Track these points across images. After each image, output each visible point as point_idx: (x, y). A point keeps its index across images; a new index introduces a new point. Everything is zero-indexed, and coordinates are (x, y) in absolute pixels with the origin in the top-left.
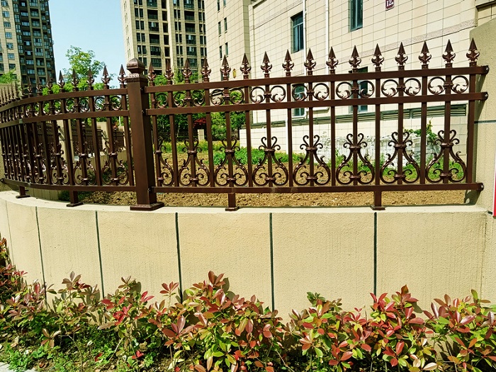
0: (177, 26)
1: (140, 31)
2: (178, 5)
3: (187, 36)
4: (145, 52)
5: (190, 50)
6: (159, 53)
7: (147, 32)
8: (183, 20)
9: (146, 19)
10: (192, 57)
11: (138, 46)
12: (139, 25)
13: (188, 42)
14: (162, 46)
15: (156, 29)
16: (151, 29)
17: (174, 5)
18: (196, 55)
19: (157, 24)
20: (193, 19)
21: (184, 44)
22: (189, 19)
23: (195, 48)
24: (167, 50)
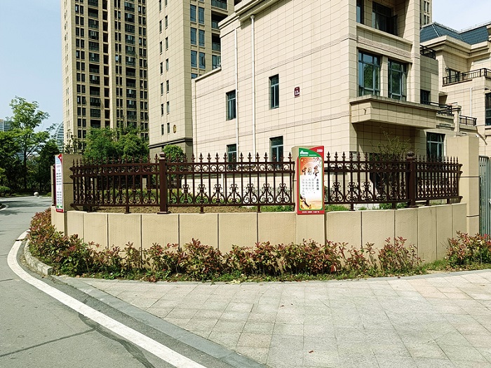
0: (119, 81)
1: (80, 83)
2: (120, 62)
3: (128, 91)
4: (84, 103)
5: (130, 103)
6: (98, 104)
7: (87, 84)
8: (124, 76)
9: (87, 72)
10: (132, 110)
11: (78, 97)
12: (80, 77)
13: (128, 95)
14: (102, 98)
15: (97, 81)
16: (92, 81)
17: (117, 61)
18: (136, 108)
19: (98, 77)
20: (134, 75)
21: (124, 98)
22: (131, 75)
23: (135, 102)
24: (107, 102)
